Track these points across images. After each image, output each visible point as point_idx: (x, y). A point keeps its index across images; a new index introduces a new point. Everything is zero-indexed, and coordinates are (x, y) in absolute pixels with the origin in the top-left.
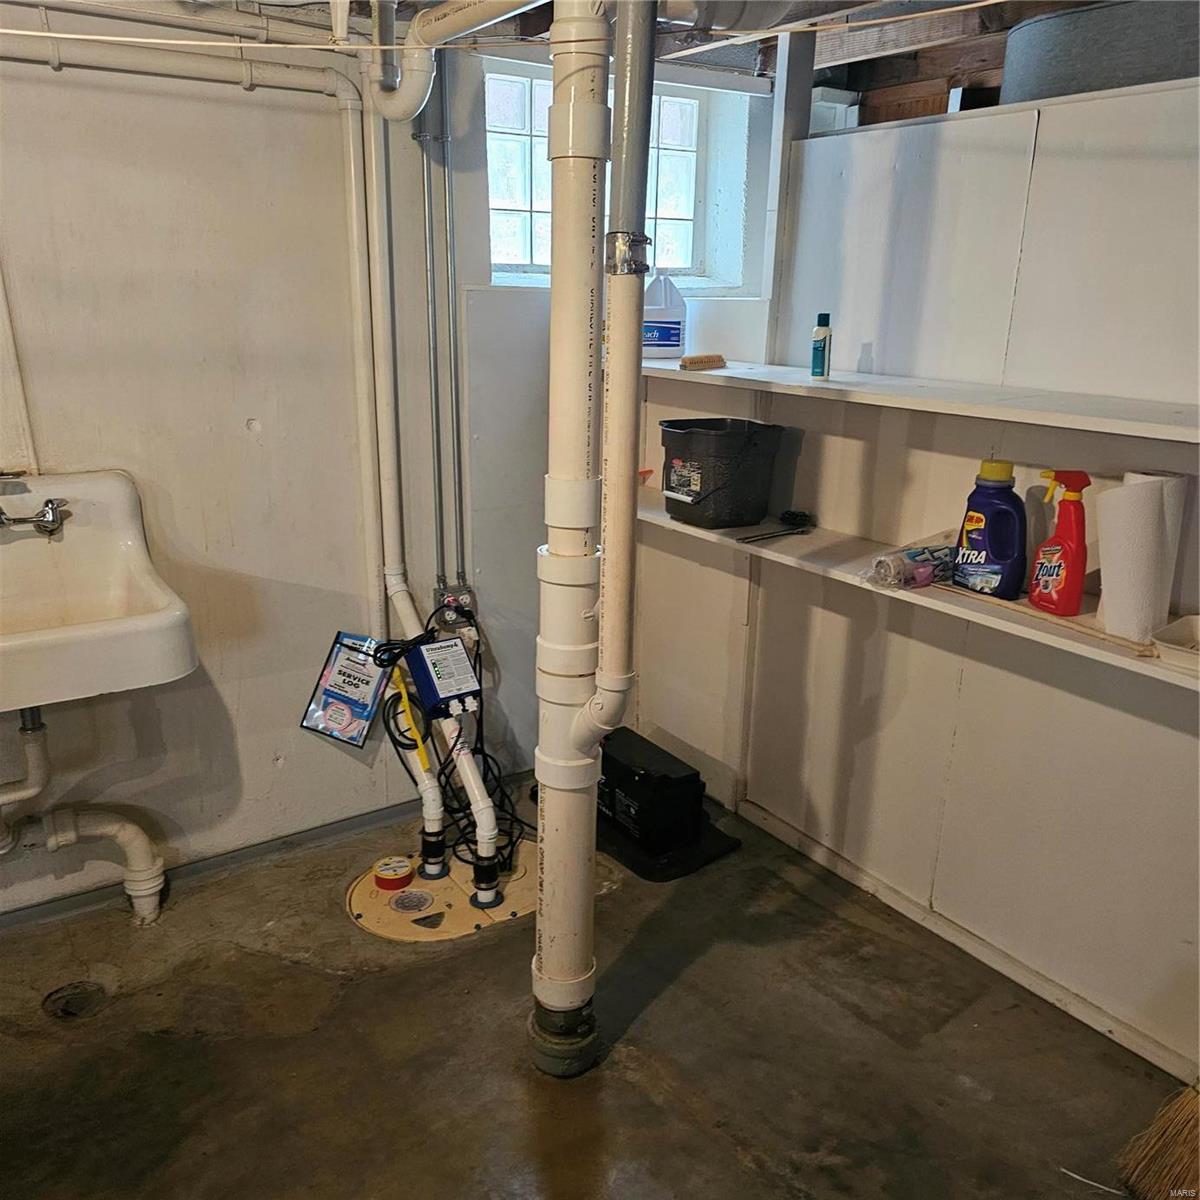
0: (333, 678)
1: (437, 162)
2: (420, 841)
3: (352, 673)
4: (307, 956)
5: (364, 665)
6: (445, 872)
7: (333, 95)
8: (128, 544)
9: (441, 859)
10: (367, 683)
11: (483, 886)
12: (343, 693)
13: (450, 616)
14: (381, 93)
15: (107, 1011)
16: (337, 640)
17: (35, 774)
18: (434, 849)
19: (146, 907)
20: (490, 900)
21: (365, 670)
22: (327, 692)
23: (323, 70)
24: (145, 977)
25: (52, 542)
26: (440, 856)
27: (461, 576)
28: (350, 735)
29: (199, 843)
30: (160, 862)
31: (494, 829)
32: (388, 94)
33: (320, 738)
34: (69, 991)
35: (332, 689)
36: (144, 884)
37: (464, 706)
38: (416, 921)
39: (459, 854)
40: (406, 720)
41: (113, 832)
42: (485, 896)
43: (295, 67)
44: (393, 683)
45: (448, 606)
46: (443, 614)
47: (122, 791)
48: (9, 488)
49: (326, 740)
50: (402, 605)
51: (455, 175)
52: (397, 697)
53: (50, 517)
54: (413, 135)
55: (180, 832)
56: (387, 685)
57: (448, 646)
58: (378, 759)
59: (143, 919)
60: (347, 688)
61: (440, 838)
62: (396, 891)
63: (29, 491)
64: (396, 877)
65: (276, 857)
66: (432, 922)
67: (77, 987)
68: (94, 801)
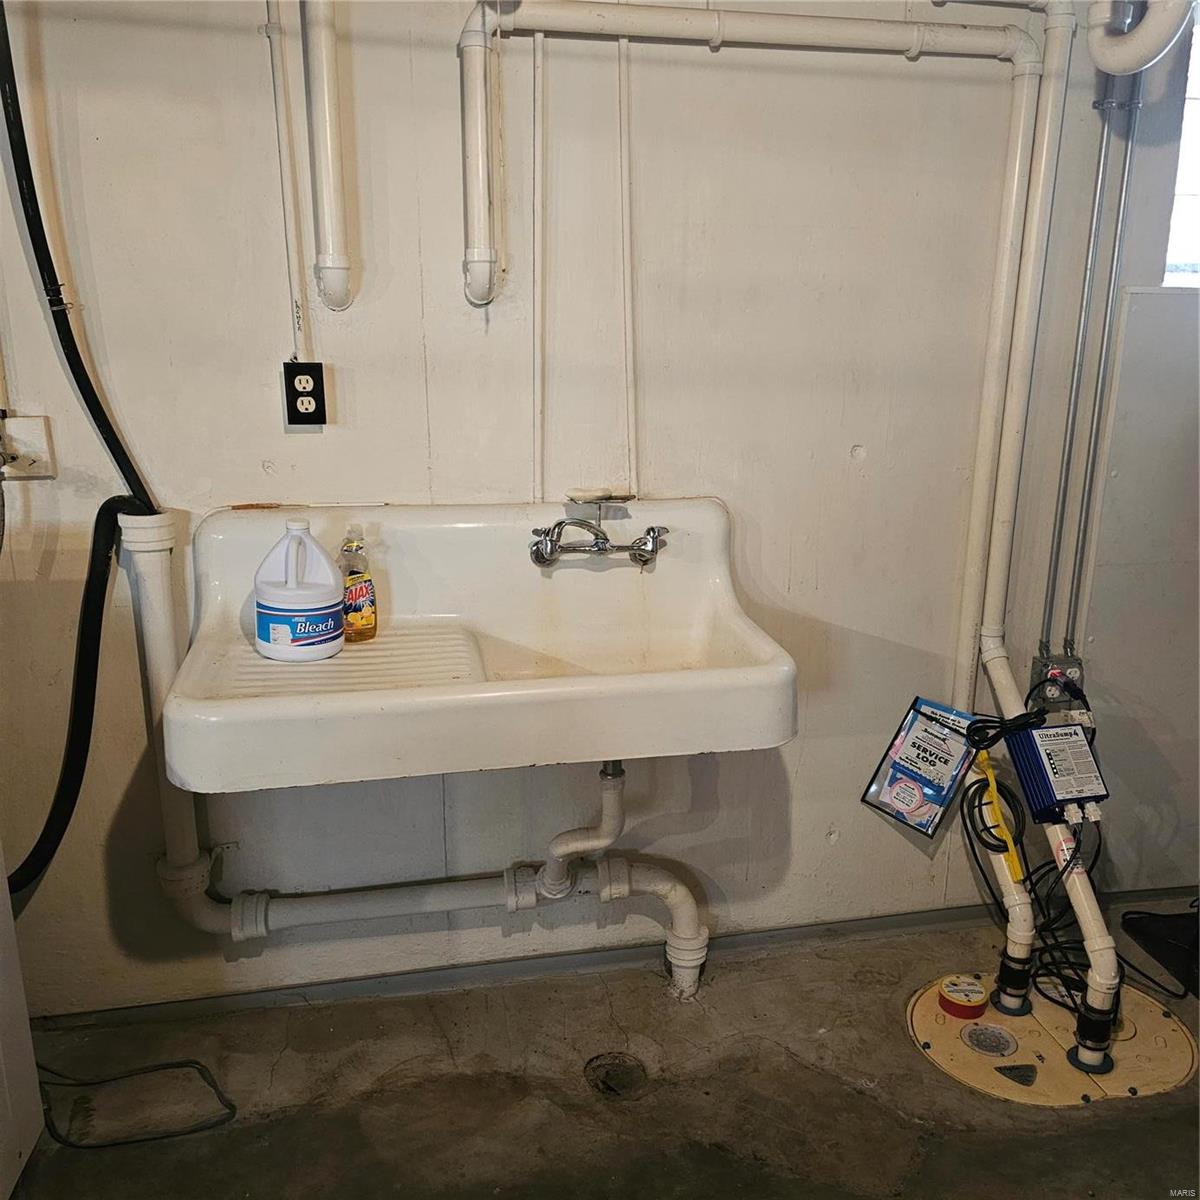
0: (904, 751)
1: (1119, 135)
2: (999, 964)
3: (929, 748)
4: (872, 1085)
5: (944, 740)
6: (1026, 1009)
7: (1009, 60)
8: (717, 580)
9: (1023, 992)
10: (946, 762)
11: (1089, 1043)
12: (915, 770)
13: (1052, 692)
14: (1107, 39)
15: (651, 1099)
16: (915, 706)
17: (608, 824)
18: (1014, 978)
19: (685, 979)
20: (1096, 1064)
21: (945, 746)
22: (895, 765)
23: (1004, 29)
24: (689, 1066)
25: (645, 573)
26: (1022, 988)
27: (1069, 644)
28: (918, 820)
29: (741, 914)
30: (705, 933)
31: (1115, 977)
32: (1115, 39)
33: (881, 816)
34: (608, 1061)
35: (902, 763)
36: (687, 955)
37: (1083, 813)
38: (1000, 1070)
39: (1040, 986)
40: (994, 813)
41: (664, 892)
42: (1088, 1057)
43: (972, 27)
44: (978, 766)
45: (1053, 681)
46: (1044, 689)
47: (672, 844)
48: (611, 513)
49: (886, 820)
50: (1001, 674)
51: (1137, 149)
52: (984, 785)
53: (649, 547)
54: (1094, 103)
55: (723, 898)
56: (969, 767)
57: (1066, 734)
58: (941, 850)
59: (682, 992)
60: (921, 764)
61: (1027, 967)
62: (967, 1021)
63: (630, 517)
64: (968, 1004)
65: (816, 943)
66: (1023, 1075)
67: (616, 1057)
68: (643, 852)
